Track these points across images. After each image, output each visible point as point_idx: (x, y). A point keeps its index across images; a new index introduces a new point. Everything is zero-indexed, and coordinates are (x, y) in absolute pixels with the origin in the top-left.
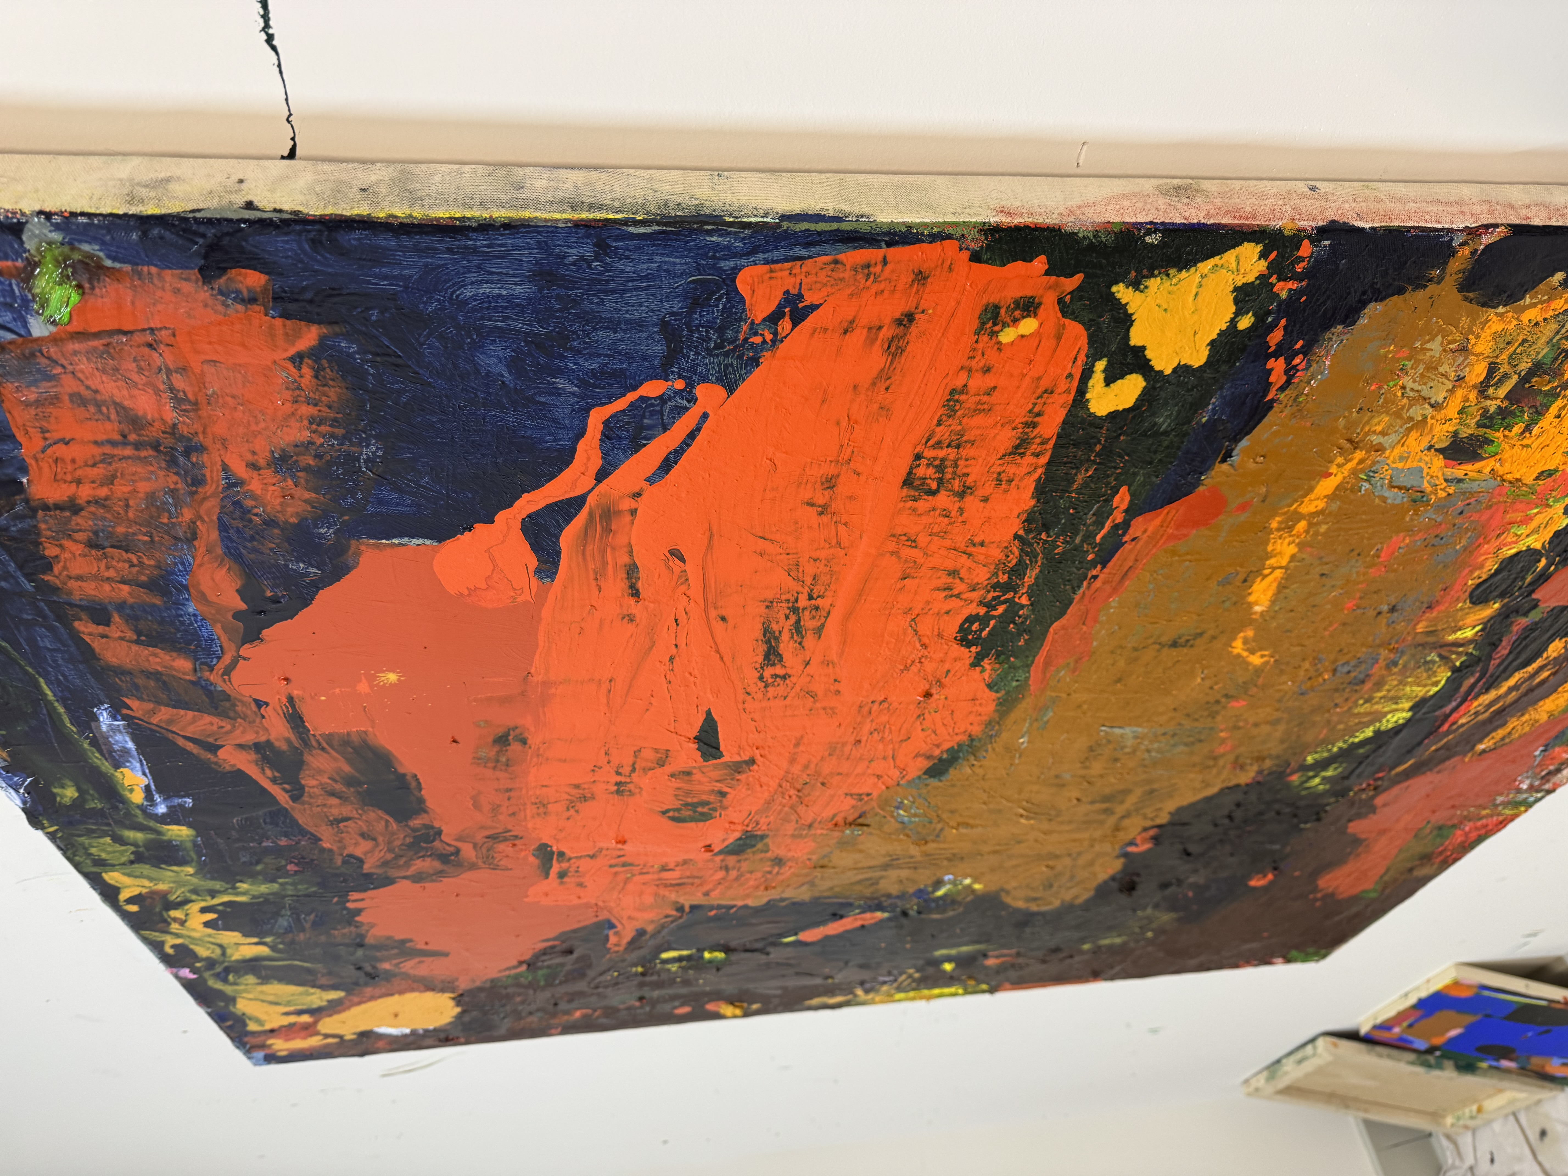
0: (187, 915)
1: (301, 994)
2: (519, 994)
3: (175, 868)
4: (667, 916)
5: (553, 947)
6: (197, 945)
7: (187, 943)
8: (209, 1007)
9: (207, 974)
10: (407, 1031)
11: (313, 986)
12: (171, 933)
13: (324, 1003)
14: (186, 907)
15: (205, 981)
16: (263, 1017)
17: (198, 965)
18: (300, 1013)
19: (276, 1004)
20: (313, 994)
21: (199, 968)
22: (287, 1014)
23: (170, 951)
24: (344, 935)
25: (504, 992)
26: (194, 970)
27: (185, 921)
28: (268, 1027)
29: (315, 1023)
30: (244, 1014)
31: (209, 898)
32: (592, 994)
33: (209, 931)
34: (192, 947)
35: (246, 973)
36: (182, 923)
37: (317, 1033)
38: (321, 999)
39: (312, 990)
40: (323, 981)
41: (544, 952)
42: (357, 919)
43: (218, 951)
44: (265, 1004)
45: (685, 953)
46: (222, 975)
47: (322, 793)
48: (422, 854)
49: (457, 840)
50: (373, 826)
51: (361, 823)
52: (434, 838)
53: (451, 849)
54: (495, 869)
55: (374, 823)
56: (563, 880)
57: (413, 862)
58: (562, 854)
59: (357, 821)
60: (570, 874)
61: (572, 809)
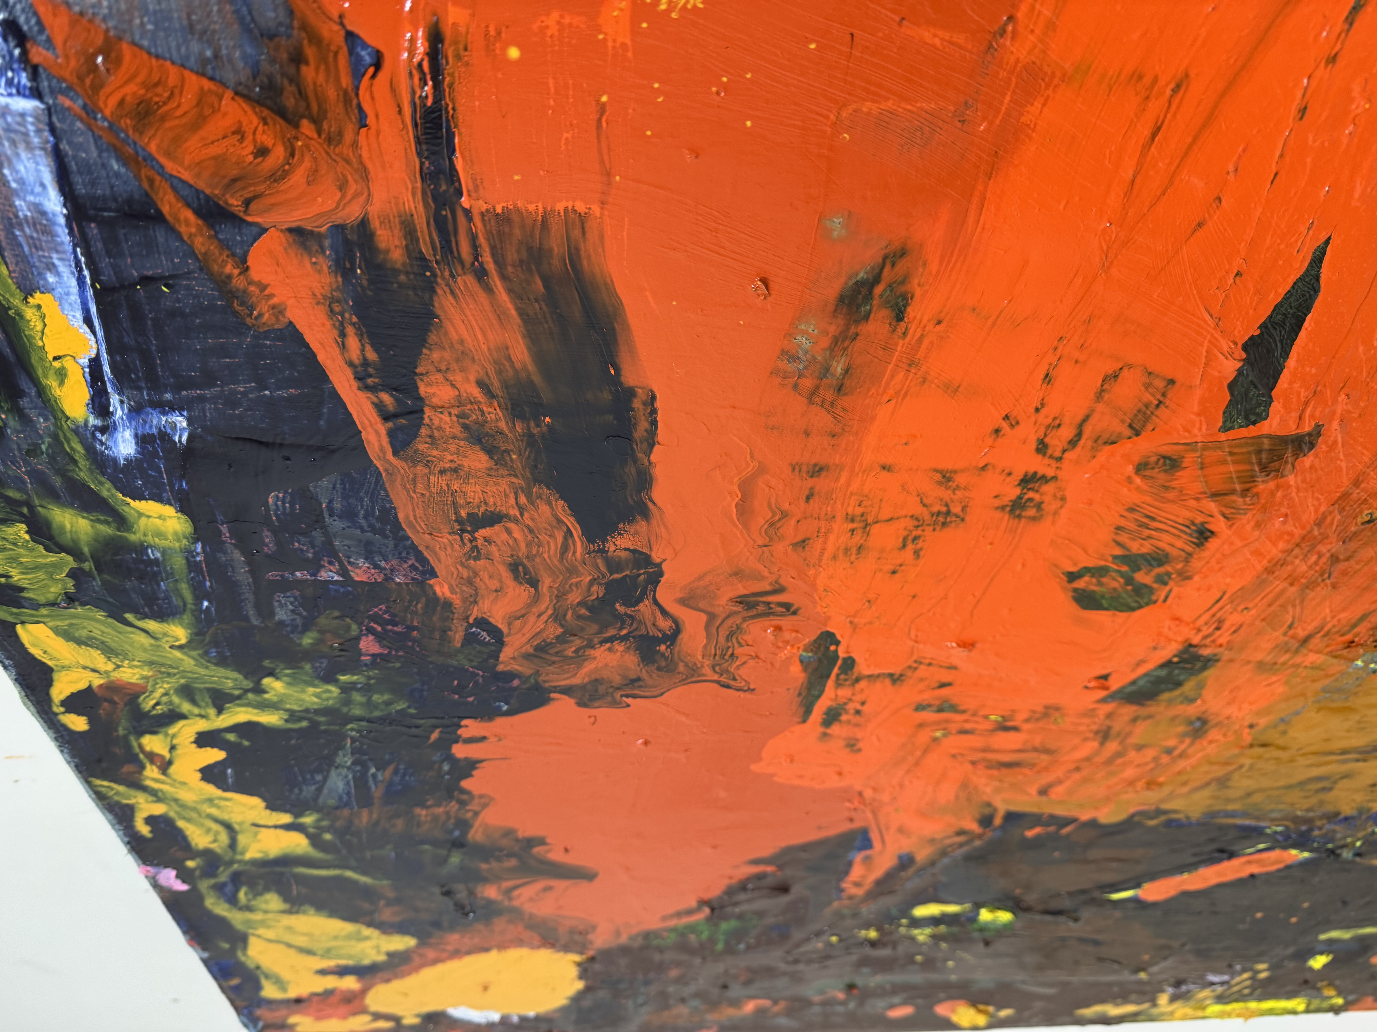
0: (173, 748)
1: (349, 937)
2: (678, 964)
3: (151, 625)
4: (960, 833)
5: (760, 877)
6: (189, 820)
7: (172, 814)
8: (204, 949)
9: (204, 885)
10: (495, 1017)
11: (370, 924)
12: (145, 789)
13: (382, 958)
14: (172, 730)
15: (201, 898)
16: (286, 975)
17: (190, 864)
18: (342, 971)
19: (309, 952)
20: (367, 938)
21: (192, 870)
22: (323, 972)
23: (144, 830)
24: (435, 818)
25: (657, 957)
26: (183, 875)
27: (170, 763)
28: (292, 994)
29: (363, 992)
30: (258, 968)
31: (212, 712)
32: (784, 974)
33: (211, 790)
34: (181, 824)
35: (267, 889)
36: (165, 766)
37: (363, 1011)
38: (377, 948)
39: (367, 931)
40: (387, 914)
41: (743, 886)
42: (465, 784)
43: (224, 838)
44: (292, 952)
45: (952, 909)
46: (229, 888)
47: (457, 430)
48: (611, 632)
49: (683, 602)
50: (539, 545)
51: (517, 534)
52: (644, 593)
53: (665, 625)
54: (727, 686)
55: (542, 537)
56: (828, 731)
57: (591, 652)
58: (849, 665)
59: (511, 526)
60: (843, 717)
61: (910, 546)
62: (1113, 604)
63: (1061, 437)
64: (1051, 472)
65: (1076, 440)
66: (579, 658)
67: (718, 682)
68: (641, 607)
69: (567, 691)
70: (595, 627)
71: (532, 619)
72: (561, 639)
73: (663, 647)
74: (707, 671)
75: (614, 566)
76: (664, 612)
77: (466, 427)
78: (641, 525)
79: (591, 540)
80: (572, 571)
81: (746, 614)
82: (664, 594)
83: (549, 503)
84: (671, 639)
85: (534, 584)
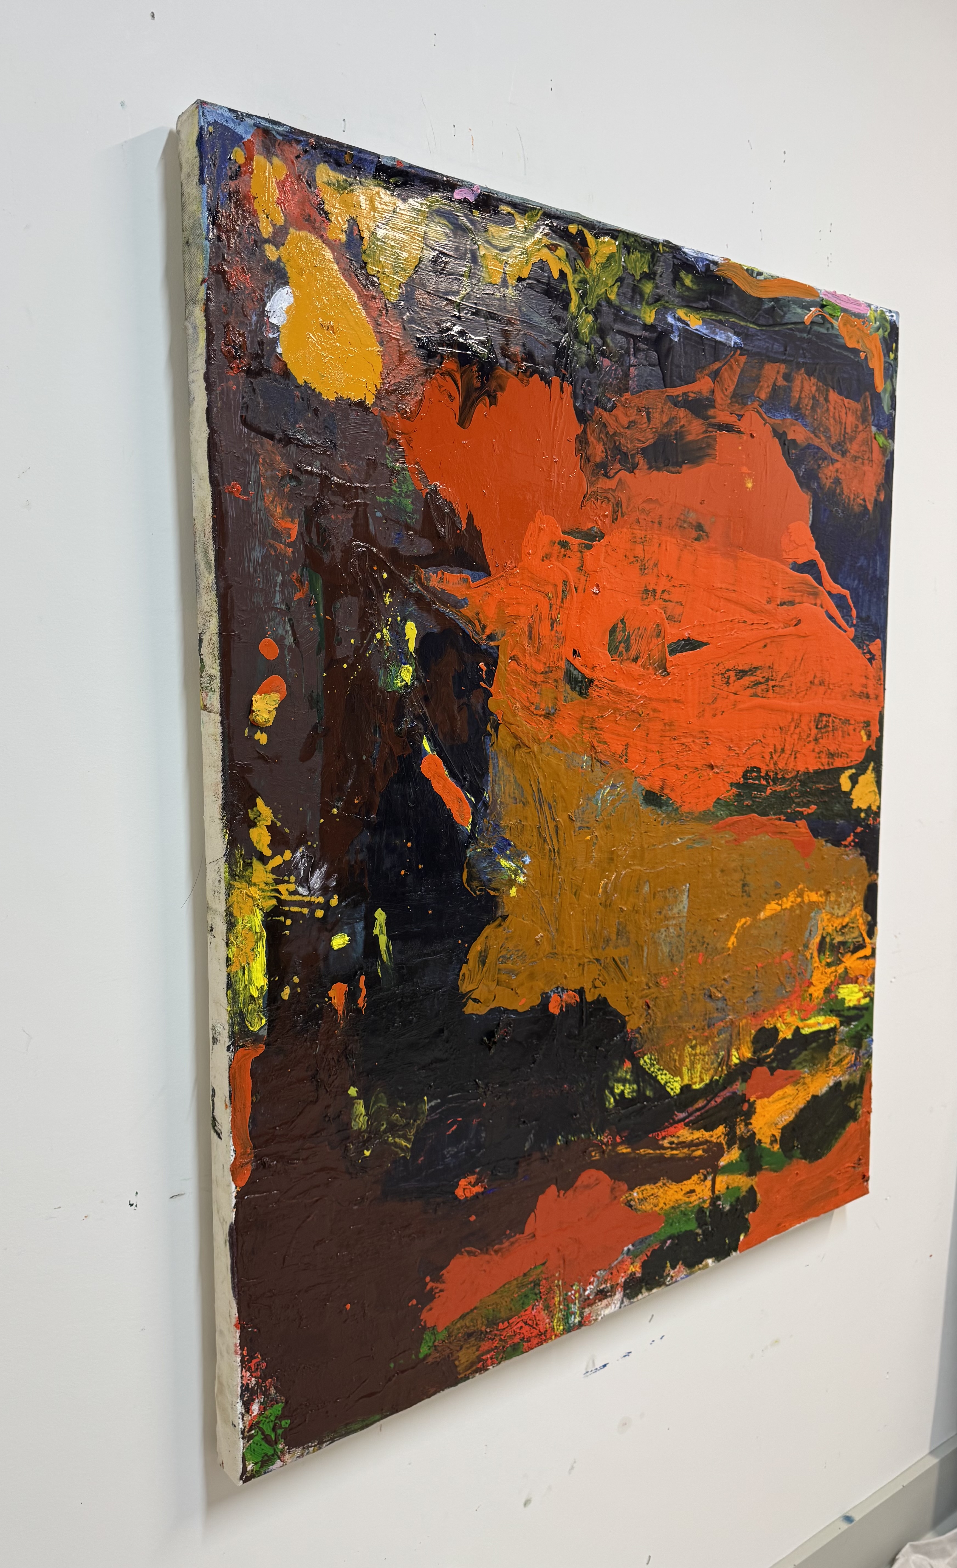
4: (483, 626)
6: (510, 234)
7: (515, 229)
10: (276, 321)
13: (371, 271)
14: (568, 264)
18: (353, 237)
23: (504, 208)
28: (323, 187)
29: (321, 237)
30: (360, 182)
33: (534, 258)
37: (292, 223)
38: (382, 272)
47: (673, 416)
48: (609, 453)
49: (620, 480)
50: (641, 432)
51: (644, 426)
52: (624, 466)
53: (612, 473)
54: (584, 497)
55: (643, 434)
56: (556, 544)
57: (602, 443)
58: (589, 547)
59: (647, 425)
60: (563, 550)
61: (635, 559)
62: (611, 641)
63: (666, 596)
64: (656, 598)
65: (665, 601)
66: (599, 439)
67: (587, 493)
68: (619, 465)
69: (584, 432)
70: (611, 447)
71: (616, 424)
72: (607, 433)
73: (602, 472)
74: (592, 489)
75: (633, 456)
76: (617, 473)
77: (673, 418)
78: (646, 467)
79: (641, 449)
80: (631, 442)
81: (615, 503)
82: (623, 474)
83: (653, 438)
84: (606, 475)
85: (628, 427)
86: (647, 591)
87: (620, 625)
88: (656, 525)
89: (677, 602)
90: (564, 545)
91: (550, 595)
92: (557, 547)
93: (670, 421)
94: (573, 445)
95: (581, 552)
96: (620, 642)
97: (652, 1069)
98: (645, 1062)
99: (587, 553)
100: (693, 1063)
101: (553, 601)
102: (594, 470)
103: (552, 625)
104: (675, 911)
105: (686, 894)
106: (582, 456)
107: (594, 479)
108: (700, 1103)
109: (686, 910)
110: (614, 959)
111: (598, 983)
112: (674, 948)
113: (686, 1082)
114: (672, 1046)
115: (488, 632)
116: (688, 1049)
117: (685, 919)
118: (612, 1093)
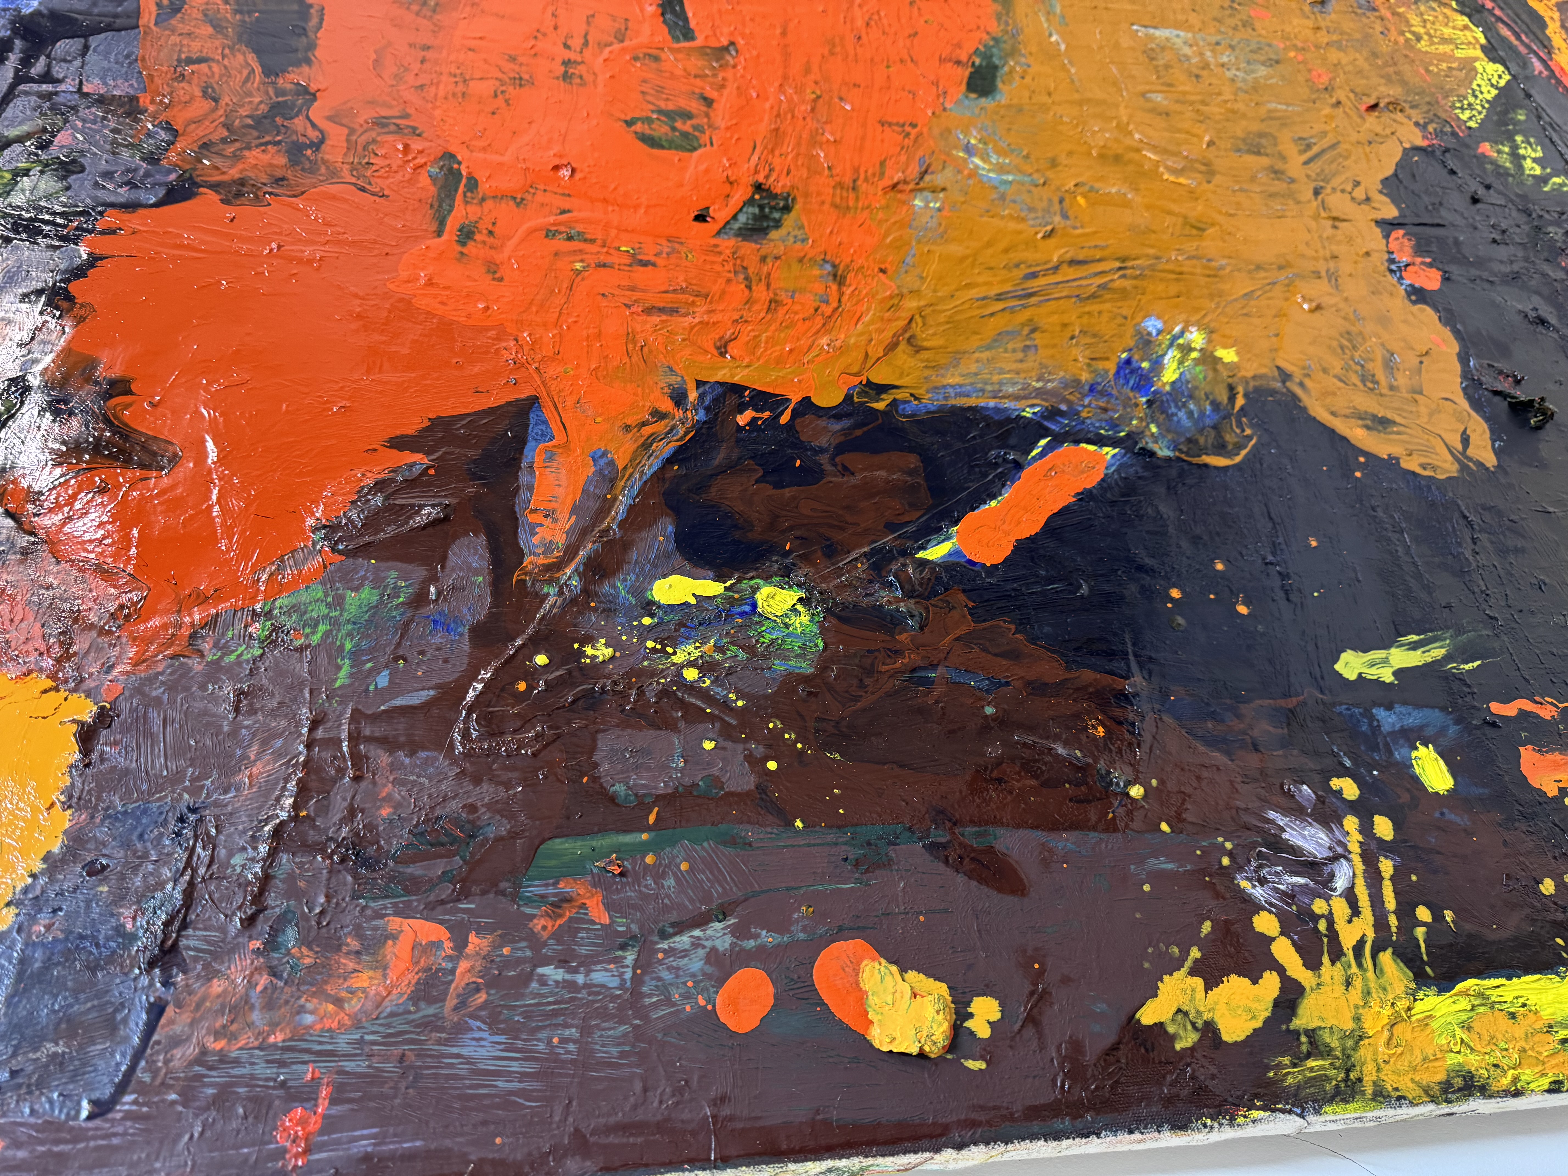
48: (268, 138)
49: (330, 118)
50: (230, 76)
51: (216, 68)
52: (300, 111)
53: (313, 135)
54: (363, 189)
55: (233, 72)
56: (465, 250)
57: (246, 153)
58: (473, 184)
59: (213, 65)
60: (478, 237)
61: (500, 97)
62: (672, 145)
63: (576, 42)
64: (579, 59)
65: (586, 44)
66: (236, 156)
67: (355, 184)
68: (296, 121)
69: (215, 187)
70: (255, 134)
71: (207, 122)
72: (224, 140)
73: (309, 152)
74: (346, 173)
75: (280, 92)
76: (313, 125)
77: (205, 15)
78: (305, 69)
79: (267, 76)
80: (249, 94)
81: (379, 129)
82: (317, 111)
83: (244, 54)
84: (317, 146)
85: (216, 100)
86: (566, 77)
87: (638, 127)
88: (429, 54)
89: (588, 23)
90: (466, 234)
91: (578, 266)
92: (471, 248)
93: (211, 22)
94: (243, 211)
95: (483, 199)
96: (674, 129)
97: (1479, 108)
98: (1470, 118)
99: (484, 187)
100: (1444, 41)
101: (592, 260)
102: (303, 170)
103: (645, 264)
104: (1187, 50)
105: (1152, 31)
106: (270, 194)
107: (323, 170)
108: (1505, 32)
109: (1182, 34)
110: (1306, 163)
111: (1359, 193)
112: (1256, 56)
113: (1479, 53)
114: (1427, 71)
115: (667, 405)
116: (1423, 45)
117: (1198, 36)
118: (1544, 179)
